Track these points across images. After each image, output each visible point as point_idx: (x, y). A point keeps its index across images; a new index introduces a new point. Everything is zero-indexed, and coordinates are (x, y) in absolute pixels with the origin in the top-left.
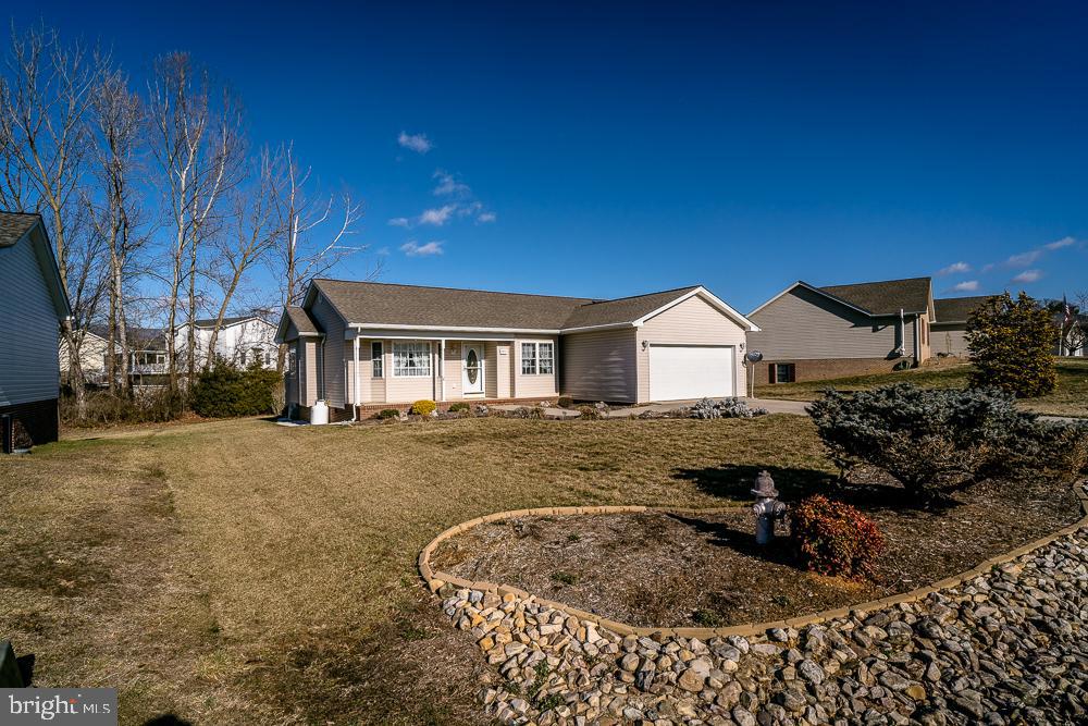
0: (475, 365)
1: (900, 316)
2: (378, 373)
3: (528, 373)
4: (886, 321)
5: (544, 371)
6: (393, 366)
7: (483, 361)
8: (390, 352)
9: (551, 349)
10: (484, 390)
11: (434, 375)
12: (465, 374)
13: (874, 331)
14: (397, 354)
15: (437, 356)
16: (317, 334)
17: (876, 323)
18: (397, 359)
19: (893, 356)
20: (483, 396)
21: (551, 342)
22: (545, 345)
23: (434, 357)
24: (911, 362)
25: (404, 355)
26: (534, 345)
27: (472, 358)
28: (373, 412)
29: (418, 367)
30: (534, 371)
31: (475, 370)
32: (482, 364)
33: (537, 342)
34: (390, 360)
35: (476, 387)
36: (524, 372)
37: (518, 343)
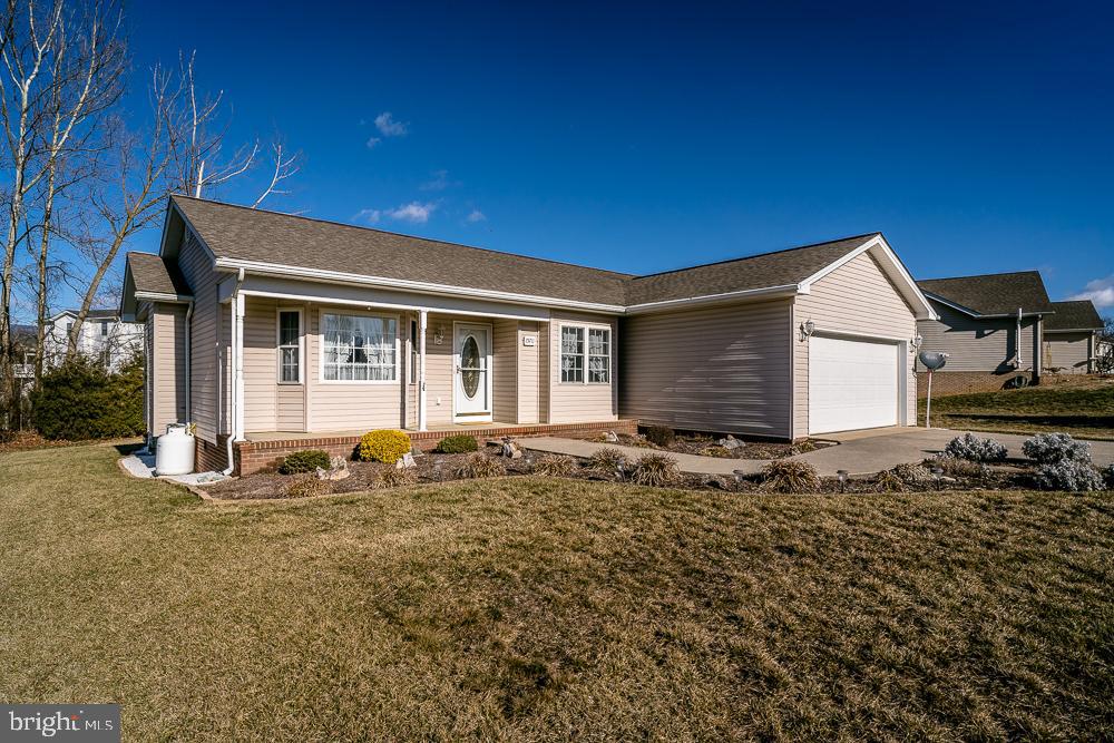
0: (476, 364)
1: (1016, 318)
2: (290, 374)
3: (571, 379)
4: (995, 324)
5: (594, 377)
6: (323, 360)
7: (490, 358)
8: (316, 331)
9: (605, 340)
10: (490, 409)
11: (403, 380)
12: (458, 378)
13: (977, 337)
14: (330, 337)
15: (409, 344)
16: (173, 297)
17: (981, 326)
18: (331, 346)
19: (1003, 369)
20: (489, 419)
21: (607, 327)
22: (599, 332)
23: (403, 346)
24: (1030, 378)
25: (345, 339)
26: (581, 331)
27: (471, 352)
28: (271, 456)
29: (373, 363)
30: (580, 378)
31: (476, 373)
32: (488, 364)
33: (587, 326)
34: (316, 349)
35: (477, 403)
36: (564, 379)
37: (556, 326)
